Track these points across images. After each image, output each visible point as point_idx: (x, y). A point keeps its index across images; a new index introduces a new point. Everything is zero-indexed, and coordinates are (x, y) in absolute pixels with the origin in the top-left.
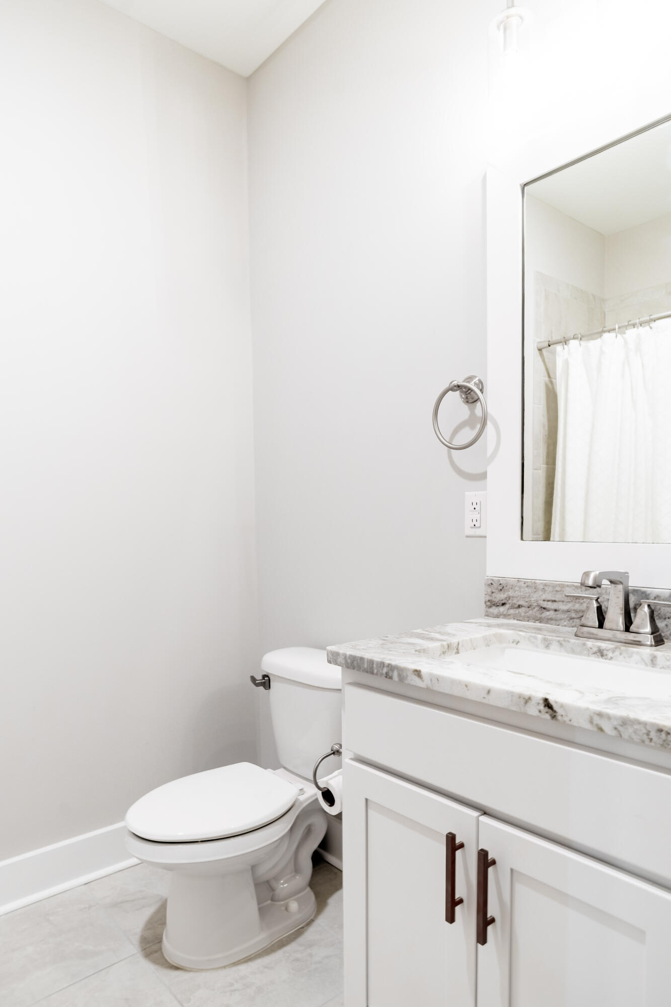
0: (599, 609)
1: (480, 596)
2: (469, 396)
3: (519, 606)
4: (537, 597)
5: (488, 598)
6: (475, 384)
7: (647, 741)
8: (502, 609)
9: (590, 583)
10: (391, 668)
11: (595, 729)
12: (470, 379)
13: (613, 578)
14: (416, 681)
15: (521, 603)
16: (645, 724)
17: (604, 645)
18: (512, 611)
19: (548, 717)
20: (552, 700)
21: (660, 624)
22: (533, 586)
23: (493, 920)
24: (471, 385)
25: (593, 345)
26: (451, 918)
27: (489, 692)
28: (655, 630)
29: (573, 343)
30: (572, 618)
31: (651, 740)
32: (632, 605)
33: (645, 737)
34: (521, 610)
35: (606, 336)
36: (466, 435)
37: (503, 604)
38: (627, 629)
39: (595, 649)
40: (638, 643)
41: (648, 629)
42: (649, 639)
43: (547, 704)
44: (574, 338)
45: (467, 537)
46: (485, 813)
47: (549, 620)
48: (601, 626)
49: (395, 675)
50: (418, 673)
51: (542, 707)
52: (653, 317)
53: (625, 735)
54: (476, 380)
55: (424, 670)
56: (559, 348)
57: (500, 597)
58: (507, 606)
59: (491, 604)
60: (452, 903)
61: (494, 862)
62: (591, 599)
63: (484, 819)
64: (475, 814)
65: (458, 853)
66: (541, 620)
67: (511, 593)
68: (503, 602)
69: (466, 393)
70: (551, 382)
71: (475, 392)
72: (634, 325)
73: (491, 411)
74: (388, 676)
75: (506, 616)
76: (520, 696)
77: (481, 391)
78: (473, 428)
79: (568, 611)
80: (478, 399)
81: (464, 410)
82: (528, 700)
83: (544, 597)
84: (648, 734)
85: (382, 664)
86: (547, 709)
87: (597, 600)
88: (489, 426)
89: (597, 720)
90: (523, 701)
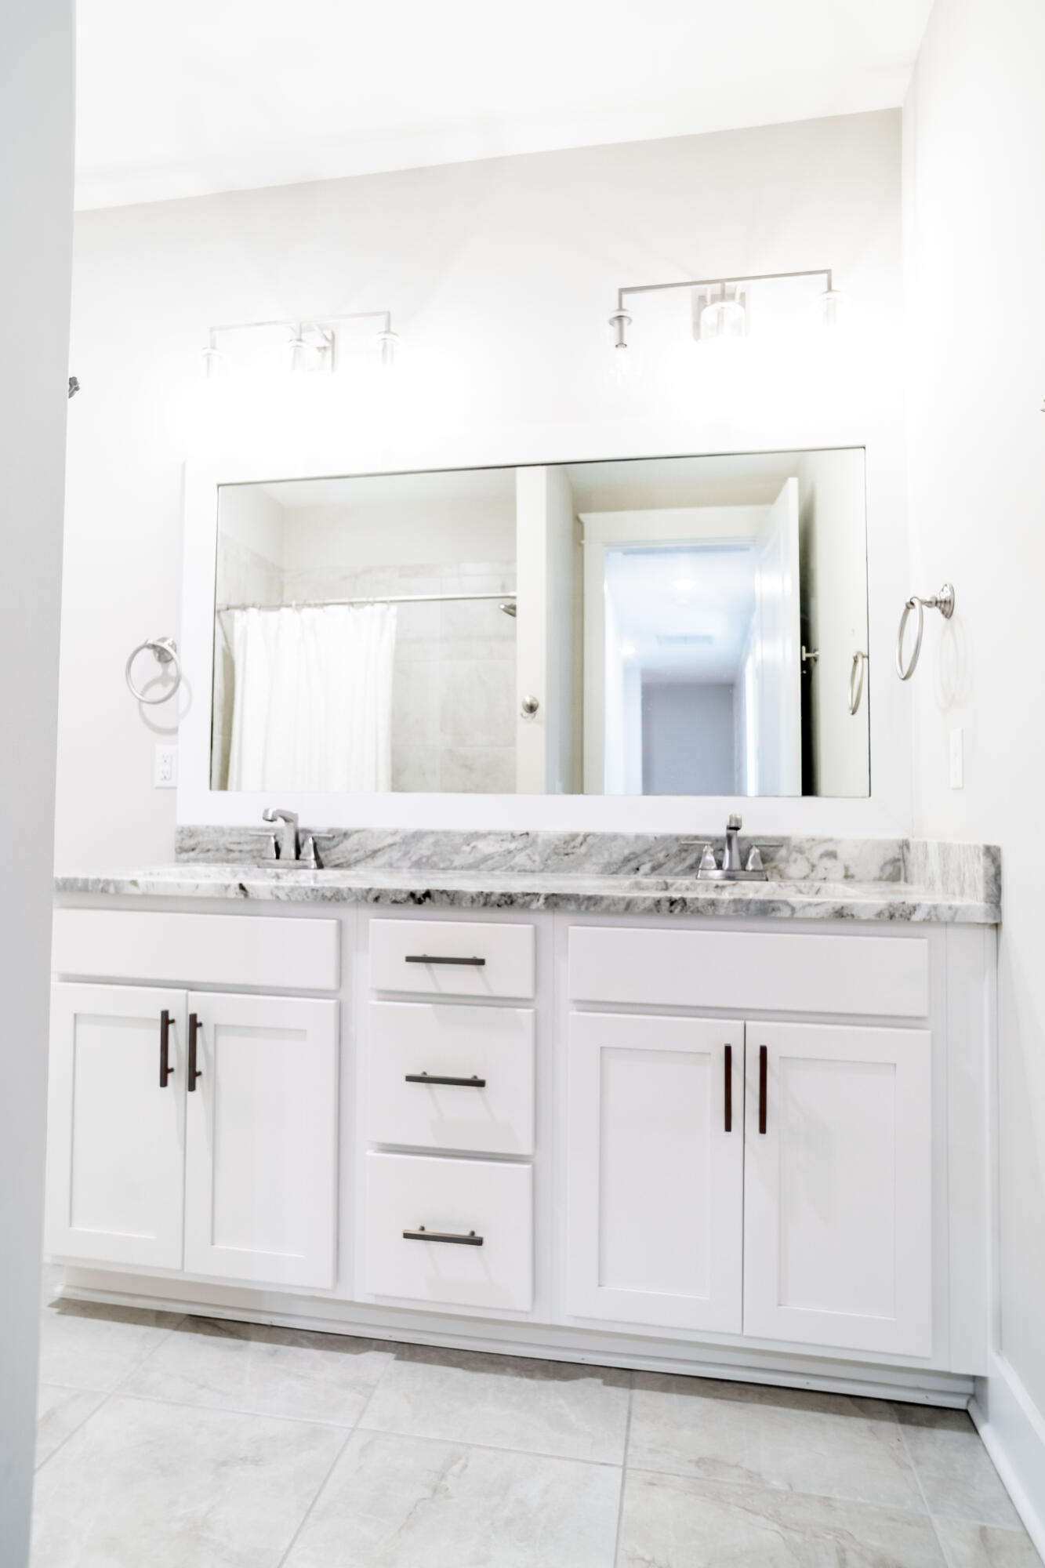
0: (276, 844)
1: (170, 842)
2: (163, 656)
3: (208, 850)
4: (224, 841)
5: (178, 845)
6: (169, 645)
7: (306, 899)
8: (192, 854)
9: (270, 817)
10: (107, 882)
11: (274, 898)
12: (163, 640)
13: (286, 816)
14: (133, 890)
15: (210, 847)
16: (304, 888)
17: (279, 871)
18: (201, 856)
19: (242, 896)
20: (245, 884)
21: (322, 855)
22: (221, 831)
23: (199, 1074)
24: (165, 645)
25: (272, 615)
26: (164, 1083)
27: (197, 887)
28: (317, 858)
29: (252, 611)
30: (254, 857)
31: (308, 897)
32: (301, 841)
33: (305, 897)
34: (210, 854)
35: (283, 610)
36: (159, 692)
37: (193, 850)
38: (297, 858)
39: (273, 874)
40: (305, 867)
41: (313, 856)
42: (313, 864)
43: (242, 887)
44: (253, 606)
45: (157, 788)
46: (192, 990)
47: (233, 861)
48: (278, 857)
49: (112, 890)
50: (134, 883)
51: (238, 890)
52: (326, 601)
53: (293, 898)
54: (169, 641)
55: (140, 880)
56: (237, 613)
57: (191, 843)
58: (197, 851)
59: (182, 850)
60: (165, 1071)
61: (200, 1025)
62: (270, 836)
63: (192, 994)
64: (185, 991)
65: (171, 1027)
66: (227, 861)
67: (200, 839)
68: (193, 847)
69: (159, 653)
70: (229, 648)
71: (169, 653)
72: (309, 606)
73: (184, 672)
74: (104, 891)
75: (196, 860)
76: (222, 885)
77: (175, 651)
78: (165, 685)
79: (251, 851)
80: (172, 659)
81: (157, 668)
82: (227, 887)
83: (231, 840)
84: (306, 893)
85: (98, 881)
86: (242, 891)
87: (275, 837)
88: (182, 685)
89: (276, 892)
90: (224, 888)
